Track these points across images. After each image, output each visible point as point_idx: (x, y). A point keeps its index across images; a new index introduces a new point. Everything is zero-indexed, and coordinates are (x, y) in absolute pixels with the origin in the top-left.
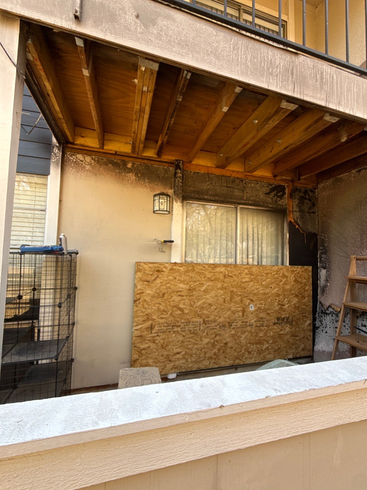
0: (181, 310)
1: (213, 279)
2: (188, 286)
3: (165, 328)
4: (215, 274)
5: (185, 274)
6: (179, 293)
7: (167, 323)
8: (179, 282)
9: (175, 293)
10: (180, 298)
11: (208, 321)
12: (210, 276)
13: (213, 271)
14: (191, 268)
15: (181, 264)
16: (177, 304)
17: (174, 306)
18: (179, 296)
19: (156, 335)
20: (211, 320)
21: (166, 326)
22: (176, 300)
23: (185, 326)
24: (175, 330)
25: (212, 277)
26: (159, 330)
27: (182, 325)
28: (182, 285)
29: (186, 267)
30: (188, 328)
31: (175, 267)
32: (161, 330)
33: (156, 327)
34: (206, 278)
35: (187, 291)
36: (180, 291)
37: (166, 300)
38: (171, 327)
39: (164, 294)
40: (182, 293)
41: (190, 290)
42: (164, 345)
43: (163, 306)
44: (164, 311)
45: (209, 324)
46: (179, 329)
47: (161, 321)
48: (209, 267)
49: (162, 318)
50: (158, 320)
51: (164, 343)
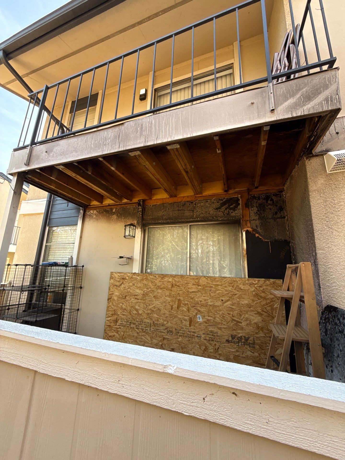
0: (137, 310)
1: (162, 287)
2: (143, 291)
3: (125, 323)
4: (164, 283)
5: (141, 281)
6: (136, 297)
7: (127, 320)
8: (136, 288)
9: (133, 296)
10: (136, 301)
11: (157, 324)
12: (160, 285)
13: (162, 280)
14: (145, 277)
15: (138, 273)
16: (134, 305)
17: (132, 307)
18: (136, 299)
19: (119, 327)
20: (160, 324)
21: (126, 322)
22: (133, 302)
23: (139, 324)
24: (131, 326)
25: (161, 285)
26: (121, 323)
27: (137, 323)
28: (138, 291)
29: (141, 276)
30: (141, 327)
31: (134, 276)
32: (122, 324)
33: (119, 321)
34: (156, 286)
35: (142, 296)
36: (137, 295)
37: (127, 301)
38: (129, 324)
39: (126, 296)
40: (138, 297)
41: (144, 295)
42: (124, 337)
43: (124, 305)
44: (125, 309)
45: (158, 327)
46: (134, 326)
47: (123, 316)
48: (159, 276)
49: (123, 315)
50: (121, 316)
51: (123, 335)
